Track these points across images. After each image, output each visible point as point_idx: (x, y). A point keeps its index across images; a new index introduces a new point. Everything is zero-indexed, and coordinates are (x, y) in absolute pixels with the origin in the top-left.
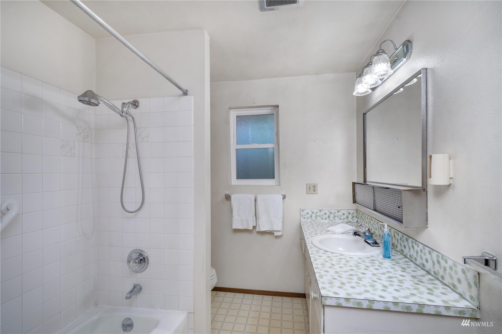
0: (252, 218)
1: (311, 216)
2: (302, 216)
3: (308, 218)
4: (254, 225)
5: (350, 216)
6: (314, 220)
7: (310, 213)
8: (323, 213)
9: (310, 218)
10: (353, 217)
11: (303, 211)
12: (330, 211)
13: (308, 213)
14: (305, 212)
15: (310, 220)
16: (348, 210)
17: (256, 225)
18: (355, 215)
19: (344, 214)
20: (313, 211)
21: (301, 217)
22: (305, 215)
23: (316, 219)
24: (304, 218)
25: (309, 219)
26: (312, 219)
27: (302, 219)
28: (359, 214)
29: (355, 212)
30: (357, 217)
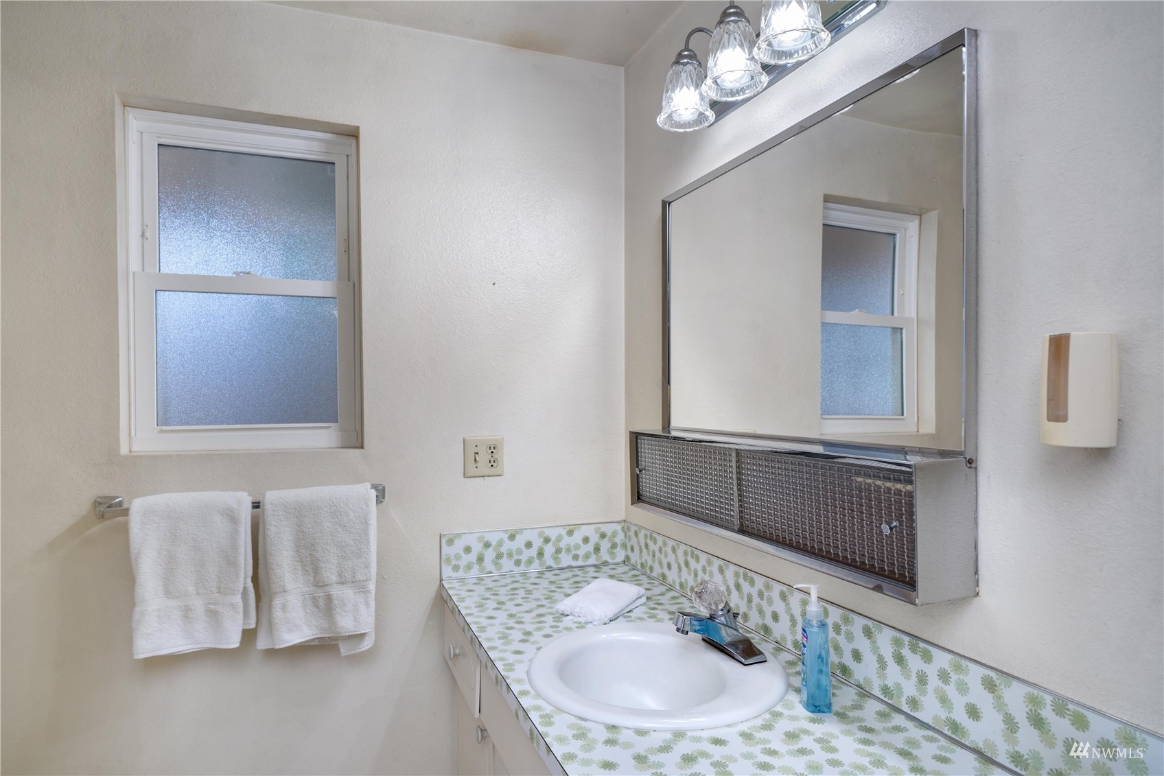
0: (238, 599)
1: (480, 559)
2: (448, 561)
3: (469, 567)
4: (248, 627)
5: (605, 545)
6: (491, 573)
7: (477, 548)
8: (520, 542)
9: (476, 567)
10: (614, 546)
11: (450, 542)
12: (543, 533)
13: (468, 550)
14: (459, 546)
15: (475, 572)
16: (600, 525)
17: (257, 623)
18: (620, 538)
19: (586, 540)
20: (488, 537)
21: (444, 566)
22: (458, 557)
23: (498, 565)
24: (456, 568)
25: (472, 570)
26: (482, 570)
27: (448, 572)
28: (636, 535)
29: (618, 527)
30: (624, 546)
